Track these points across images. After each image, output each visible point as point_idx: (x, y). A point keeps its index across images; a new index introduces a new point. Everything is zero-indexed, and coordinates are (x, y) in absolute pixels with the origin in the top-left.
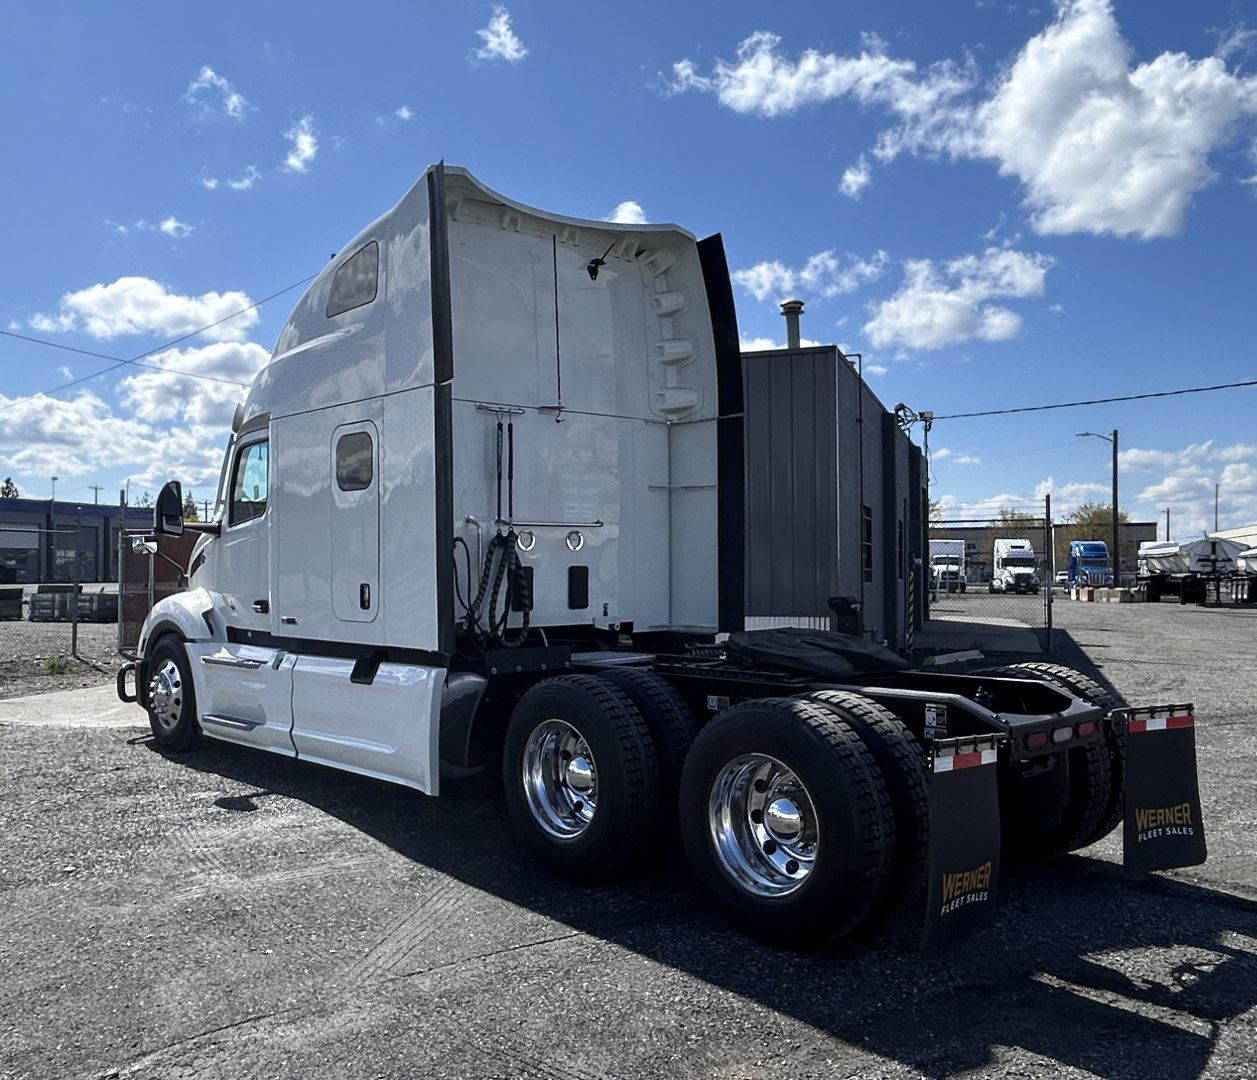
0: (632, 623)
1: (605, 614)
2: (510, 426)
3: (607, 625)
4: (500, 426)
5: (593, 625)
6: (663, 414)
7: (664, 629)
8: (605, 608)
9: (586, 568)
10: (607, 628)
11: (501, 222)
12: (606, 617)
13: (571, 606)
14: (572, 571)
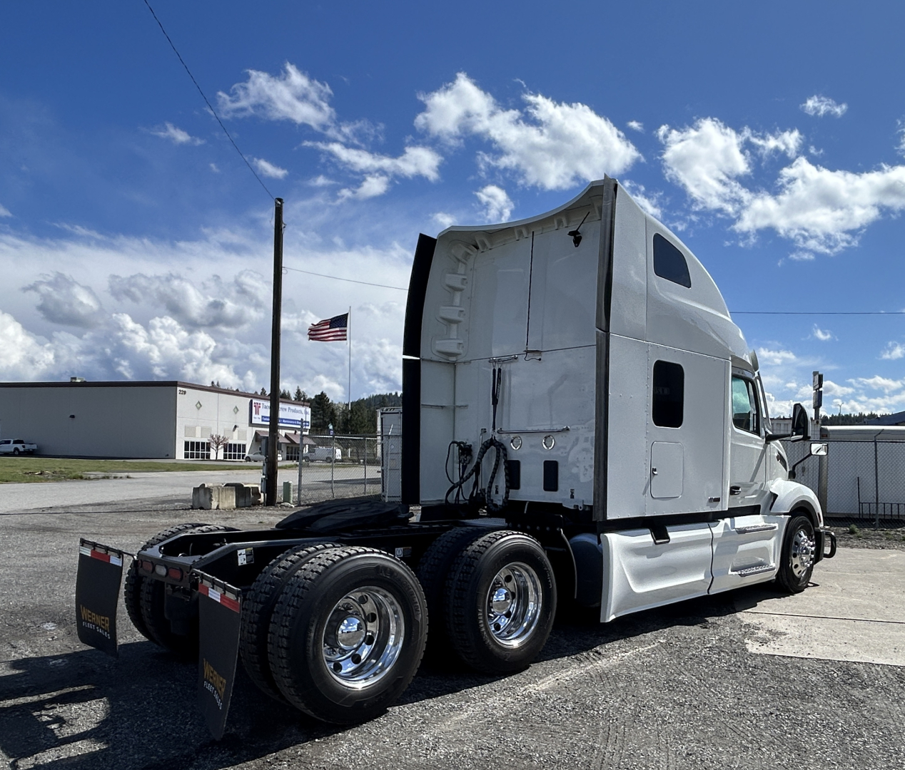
1: (572, 497)
2: (500, 370)
3: (573, 505)
4: (494, 370)
5: (561, 504)
8: (572, 493)
10: (573, 508)
12: (572, 499)
13: (546, 489)
14: (546, 463)
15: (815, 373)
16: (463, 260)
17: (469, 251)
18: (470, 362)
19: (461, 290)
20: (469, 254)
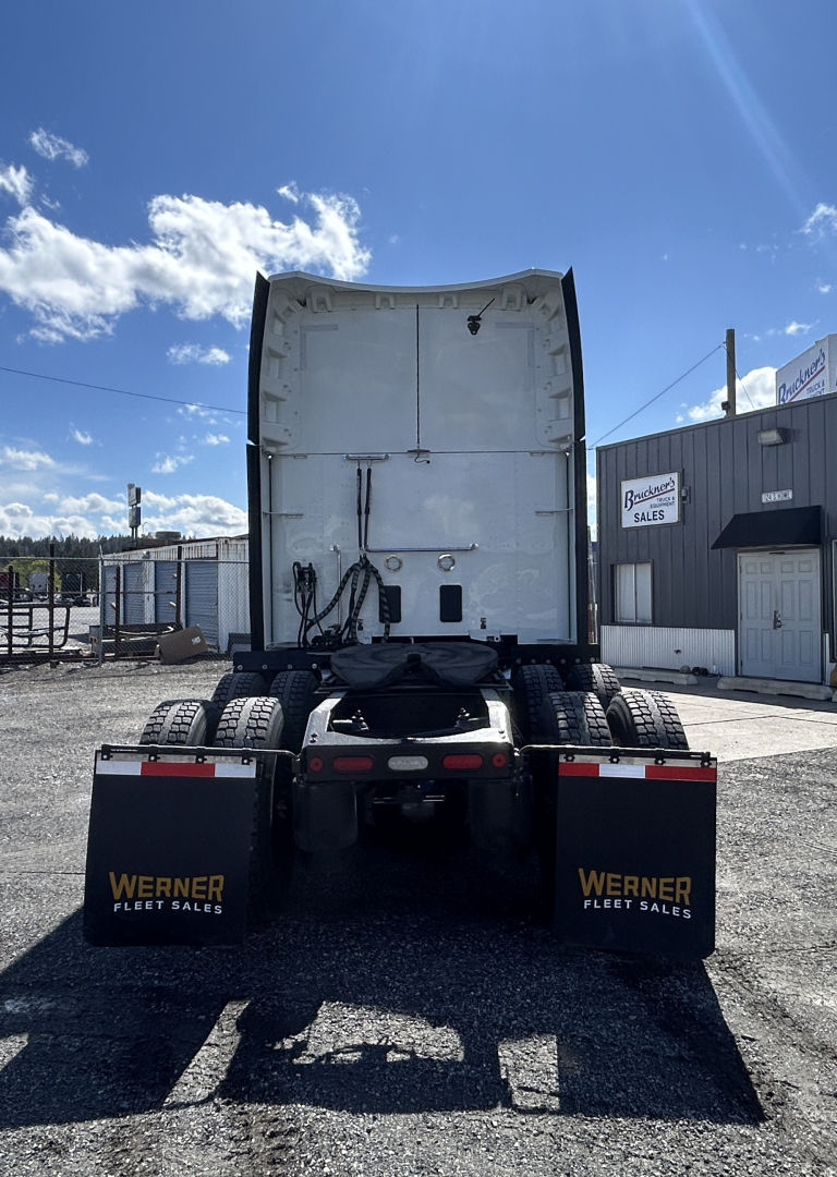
0: (516, 636)
1: (483, 627)
2: (369, 471)
3: (485, 636)
4: (359, 471)
5: (469, 637)
6: (554, 444)
7: (557, 643)
8: (483, 623)
9: (459, 587)
10: (485, 640)
11: (375, 305)
12: (483, 630)
13: (443, 619)
14: (443, 589)
15: (131, 486)
16: (283, 317)
17: (292, 307)
18: (305, 456)
19: (281, 357)
20: (291, 311)
